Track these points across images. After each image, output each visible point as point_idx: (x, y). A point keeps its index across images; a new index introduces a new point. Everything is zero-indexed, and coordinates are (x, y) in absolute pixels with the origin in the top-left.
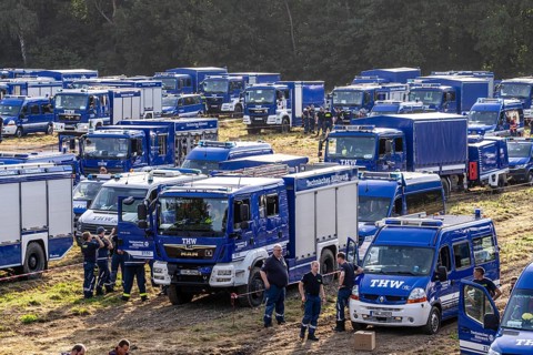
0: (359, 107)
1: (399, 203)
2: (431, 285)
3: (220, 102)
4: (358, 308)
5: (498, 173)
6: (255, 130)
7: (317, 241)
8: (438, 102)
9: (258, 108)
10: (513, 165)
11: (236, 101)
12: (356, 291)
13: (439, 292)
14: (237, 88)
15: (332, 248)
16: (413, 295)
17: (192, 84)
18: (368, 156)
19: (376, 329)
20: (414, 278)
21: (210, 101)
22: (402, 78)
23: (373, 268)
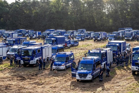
0: (47, 35)
1: (58, 50)
2: (65, 63)
3: (25, 35)
4: (54, 67)
5: (69, 45)
6: (31, 39)
7: (46, 56)
8: (58, 34)
9: (31, 35)
10: (71, 44)
11: (27, 34)
12: (53, 64)
13: (66, 64)
14: (28, 32)
15: (48, 57)
16: (62, 65)
17: (20, 32)
18: (51, 43)
19: (57, 70)
20: (62, 62)
21: (23, 34)
22: (53, 31)
23: (56, 60)
